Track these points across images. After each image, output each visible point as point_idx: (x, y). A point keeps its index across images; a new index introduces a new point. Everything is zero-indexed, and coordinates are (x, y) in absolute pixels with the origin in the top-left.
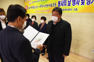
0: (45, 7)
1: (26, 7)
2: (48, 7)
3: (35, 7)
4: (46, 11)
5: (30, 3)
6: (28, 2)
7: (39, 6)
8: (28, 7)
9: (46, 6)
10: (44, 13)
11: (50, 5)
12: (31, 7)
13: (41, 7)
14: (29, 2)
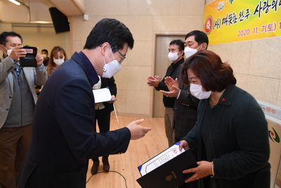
1: (209, 23)
5: (222, 3)
6: (213, 5)
8: (215, 20)
12: (225, 21)
14: (218, 0)
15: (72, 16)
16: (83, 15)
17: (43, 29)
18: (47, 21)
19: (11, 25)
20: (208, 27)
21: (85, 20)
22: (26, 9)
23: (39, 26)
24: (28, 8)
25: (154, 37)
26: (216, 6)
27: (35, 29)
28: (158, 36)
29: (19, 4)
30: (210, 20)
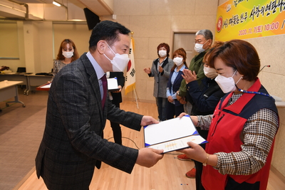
0: (265, 13)
1: (220, 22)
2: (274, 12)
3: (239, 18)
4: (267, 28)
5: (229, 6)
6: (224, 7)
7: (249, 14)
8: (224, 20)
9: (268, 7)
10: (261, 36)
11: (282, 3)
12: (231, 21)
13: (255, 15)
14: (228, 3)
15: (102, 16)
16: (112, 15)
17: (77, 26)
18: (81, 19)
19: (51, 23)
20: (219, 26)
22: (64, 9)
23: (75, 23)
24: (67, 8)
25: (172, 34)
26: (226, 8)
27: (72, 26)
28: (175, 33)
29: (59, 5)
30: (221, 19)
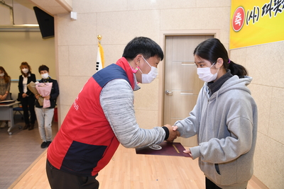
12: (267, 9)
16: (70, 12)
20: (238, 22)
21: (72, 20)
22: (8, 10)
24: (11, 8)
30: (242, 11)
